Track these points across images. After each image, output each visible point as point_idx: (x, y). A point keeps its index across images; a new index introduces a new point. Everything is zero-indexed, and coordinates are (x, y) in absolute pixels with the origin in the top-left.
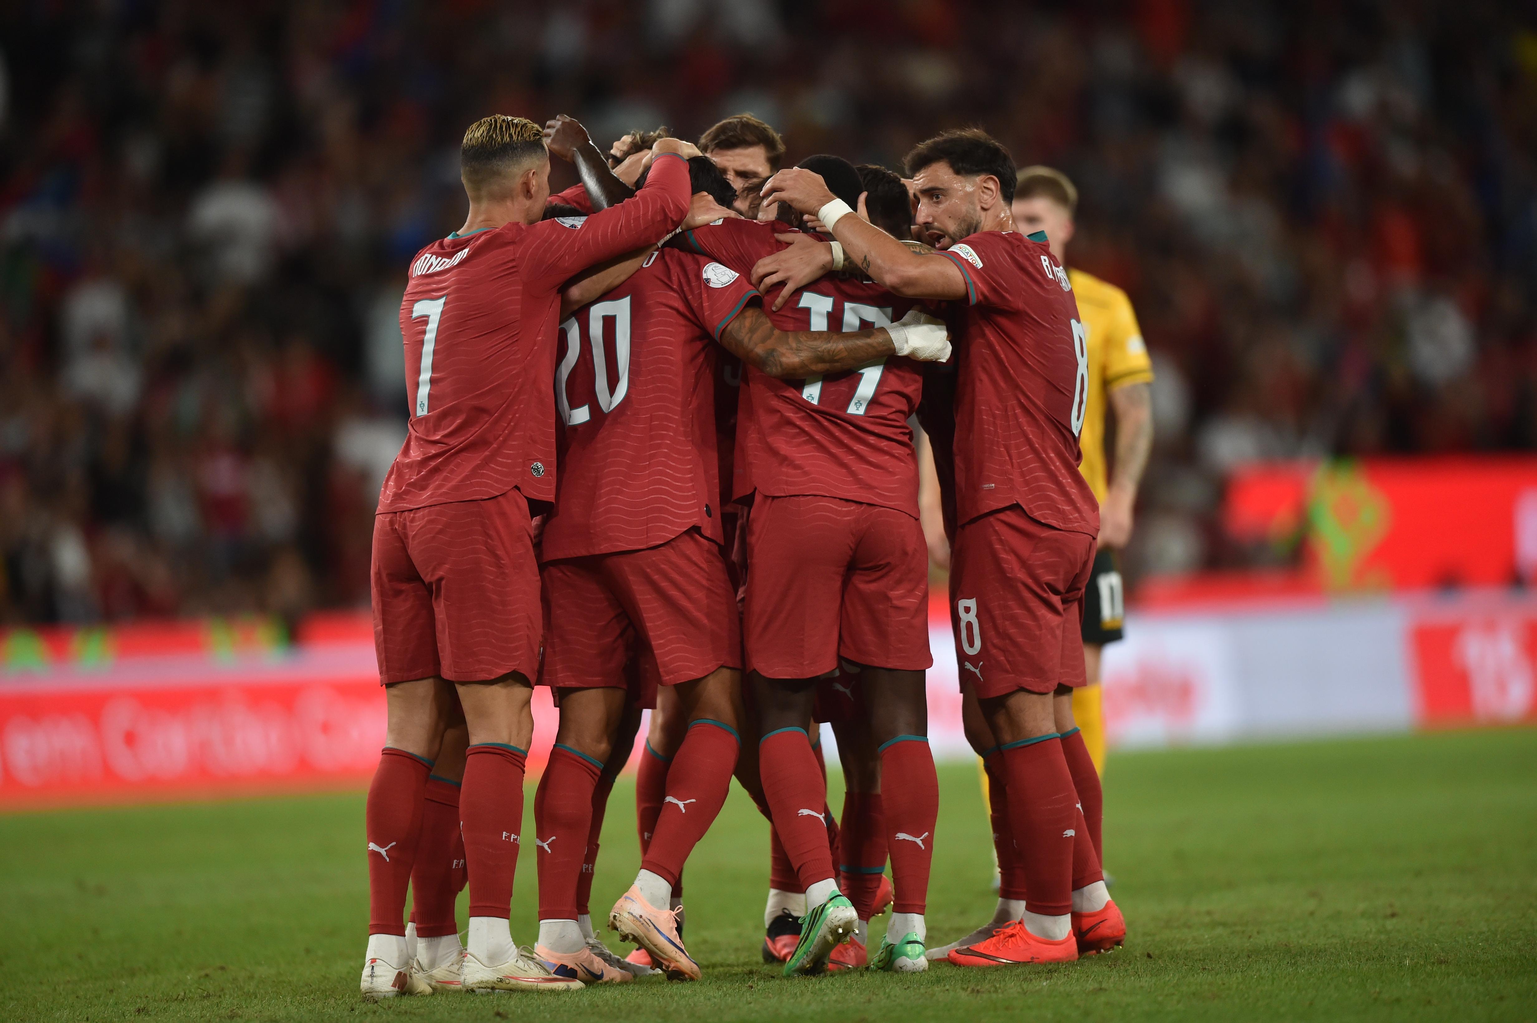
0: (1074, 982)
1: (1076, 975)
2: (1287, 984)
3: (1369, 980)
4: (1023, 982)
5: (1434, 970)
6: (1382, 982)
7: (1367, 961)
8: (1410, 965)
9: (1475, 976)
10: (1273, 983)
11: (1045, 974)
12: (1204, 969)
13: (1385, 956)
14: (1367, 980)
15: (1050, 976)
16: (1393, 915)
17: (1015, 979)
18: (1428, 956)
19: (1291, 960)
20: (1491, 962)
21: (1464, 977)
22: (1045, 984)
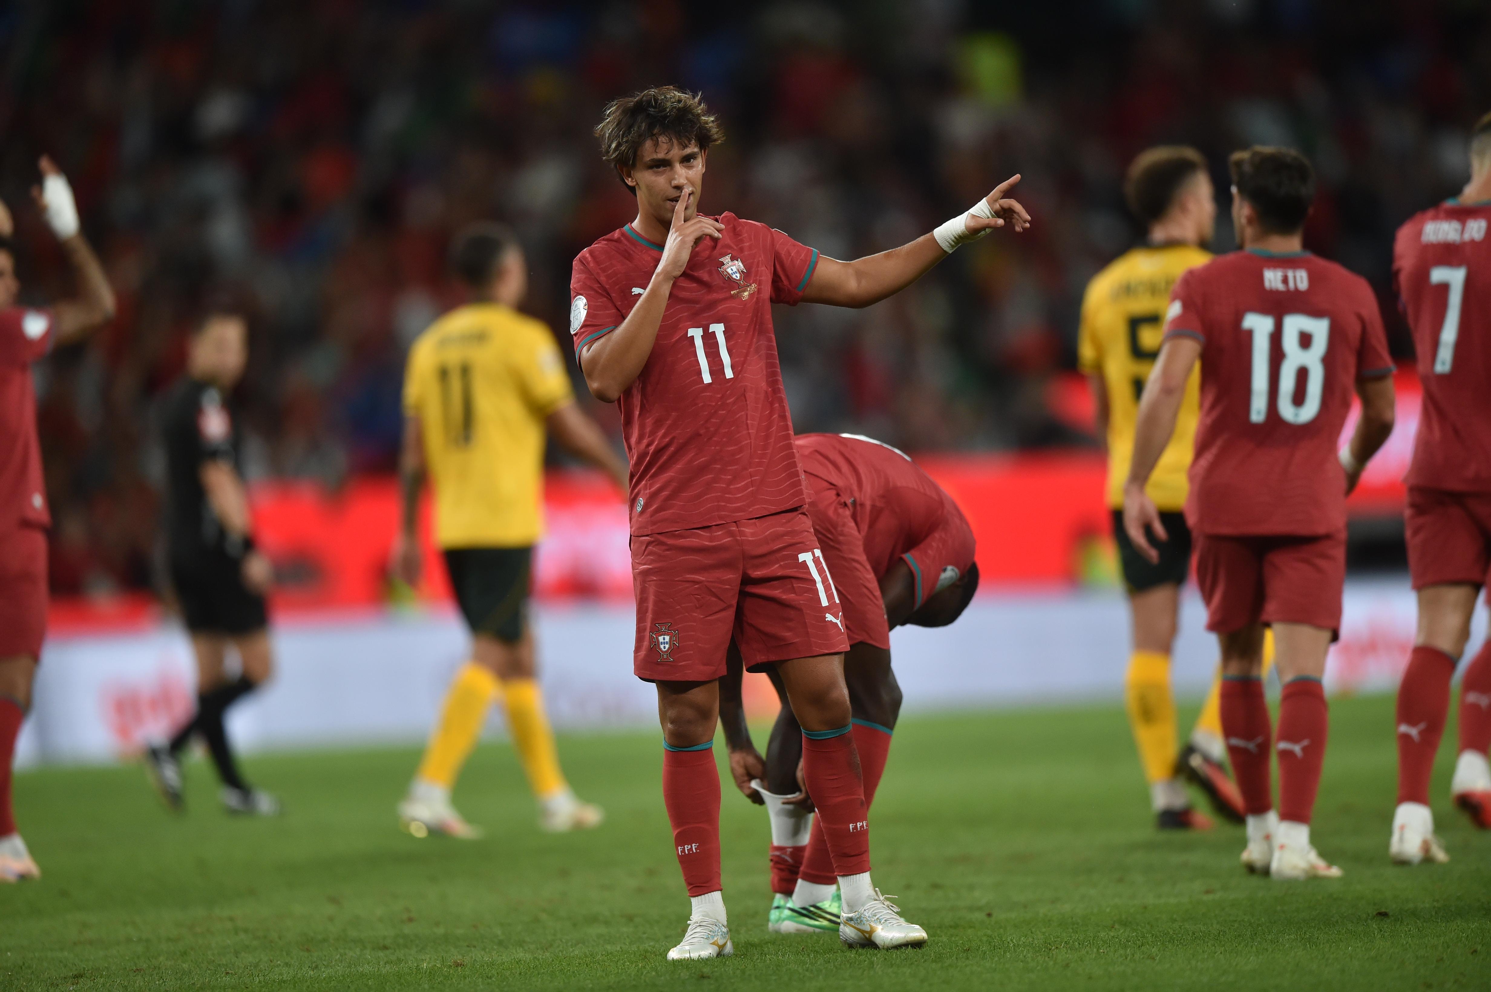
0: (100, 987)
1: (102, 980)
2: (308, 987)
3: (388, 983)
4: (50, 988)
5: (451, 972)
6: (401, 985)
7: (385, 964)
8: (427, 968)
9: (491, 978)
10: (295, 986)
11: (71, 980)
12: (227, 973)
13: (403, 960)
14: (386, 984)
15: (77, 981)
16: (411, 920)
17: (42, 984)
18: (444, 958)
19: (311, 964)
20: (506, 964)
21: (480, 980)
22: (71, 988)
